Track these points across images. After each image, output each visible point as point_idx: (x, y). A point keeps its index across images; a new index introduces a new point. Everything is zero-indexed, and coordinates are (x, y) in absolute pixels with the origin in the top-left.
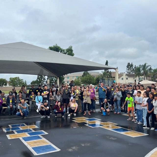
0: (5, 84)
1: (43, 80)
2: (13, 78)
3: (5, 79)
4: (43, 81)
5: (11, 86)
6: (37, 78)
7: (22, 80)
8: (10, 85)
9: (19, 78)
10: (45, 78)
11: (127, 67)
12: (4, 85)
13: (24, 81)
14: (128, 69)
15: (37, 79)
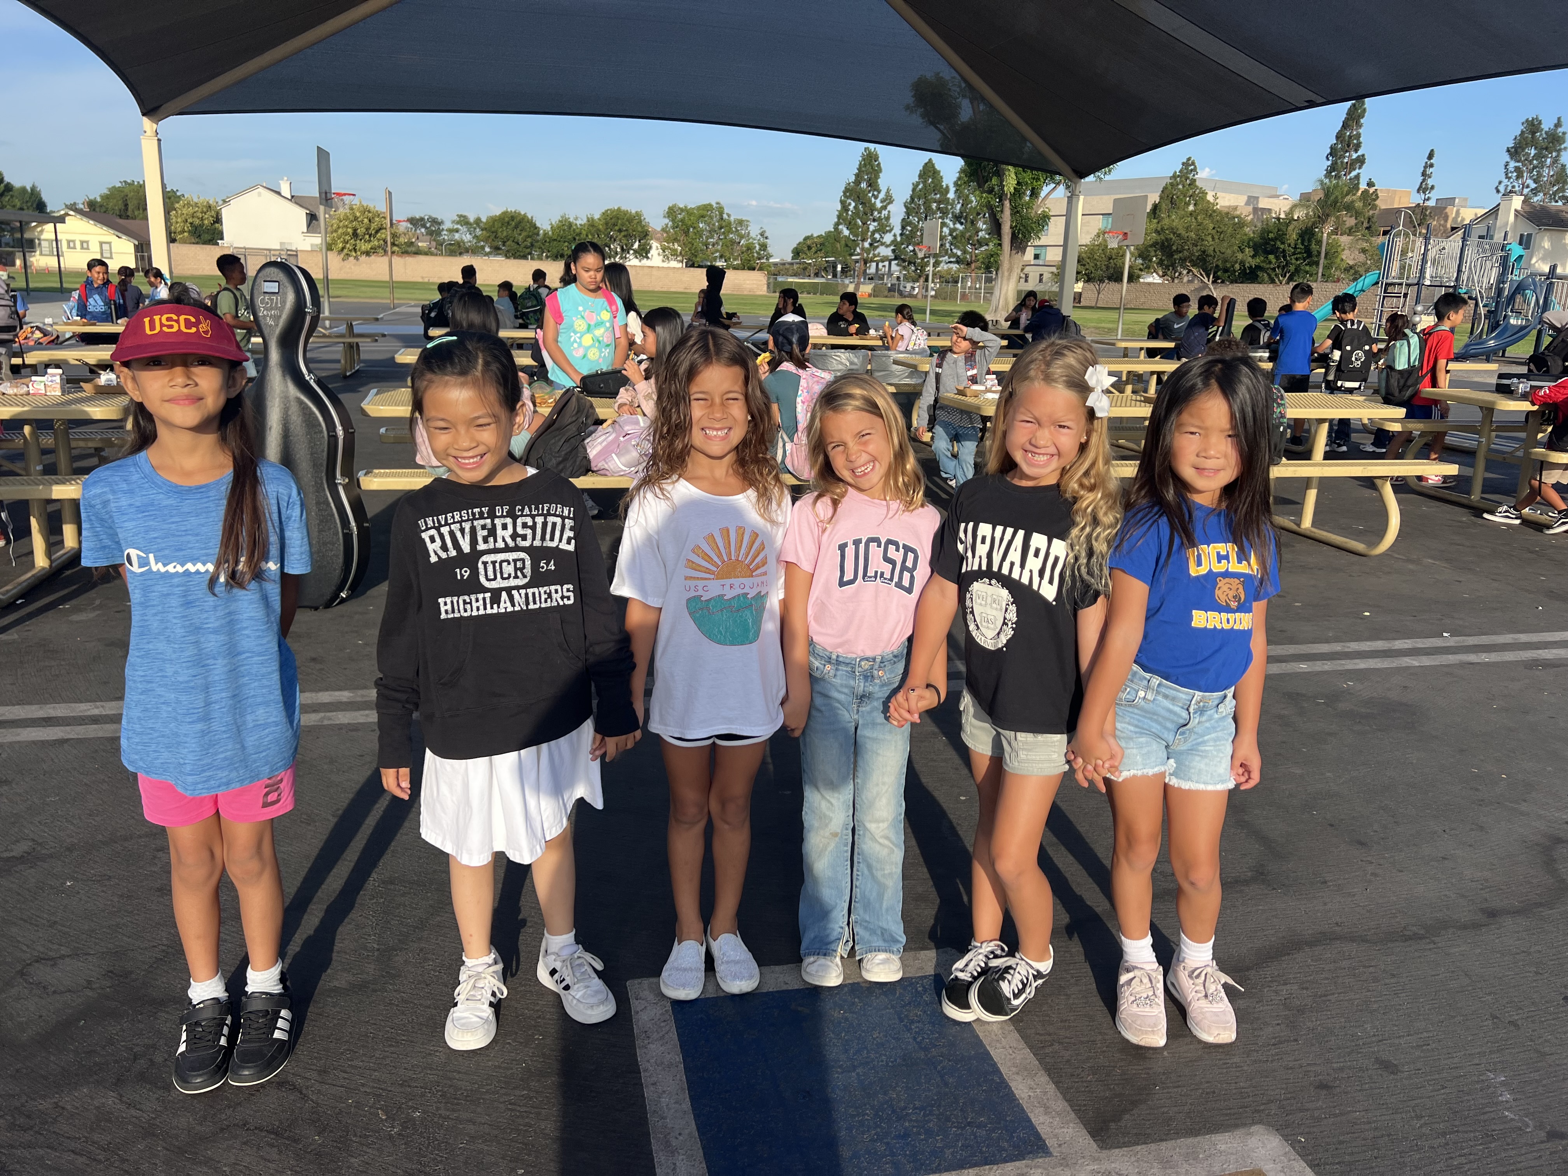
0: (636, 246)
1: (873, 233)
2: (688, 212)
3: (638, 214)
4: (874, 240)
5: (674, 264)
6: (839, 217)
7: (740, 222)
8: (668, 253)
9: (726, 211)
10: (888, 218)
11: (1515, 152)
12: (635, 251)
13: (754, 231)
14: (1517, 169)
15: (837, 224)
